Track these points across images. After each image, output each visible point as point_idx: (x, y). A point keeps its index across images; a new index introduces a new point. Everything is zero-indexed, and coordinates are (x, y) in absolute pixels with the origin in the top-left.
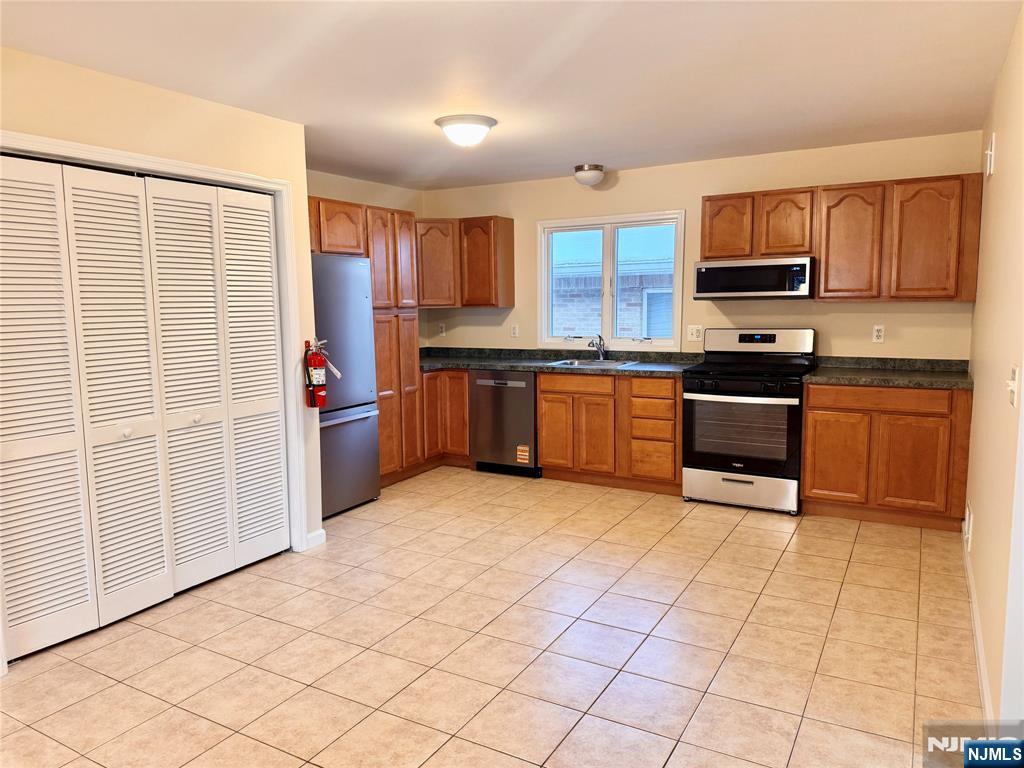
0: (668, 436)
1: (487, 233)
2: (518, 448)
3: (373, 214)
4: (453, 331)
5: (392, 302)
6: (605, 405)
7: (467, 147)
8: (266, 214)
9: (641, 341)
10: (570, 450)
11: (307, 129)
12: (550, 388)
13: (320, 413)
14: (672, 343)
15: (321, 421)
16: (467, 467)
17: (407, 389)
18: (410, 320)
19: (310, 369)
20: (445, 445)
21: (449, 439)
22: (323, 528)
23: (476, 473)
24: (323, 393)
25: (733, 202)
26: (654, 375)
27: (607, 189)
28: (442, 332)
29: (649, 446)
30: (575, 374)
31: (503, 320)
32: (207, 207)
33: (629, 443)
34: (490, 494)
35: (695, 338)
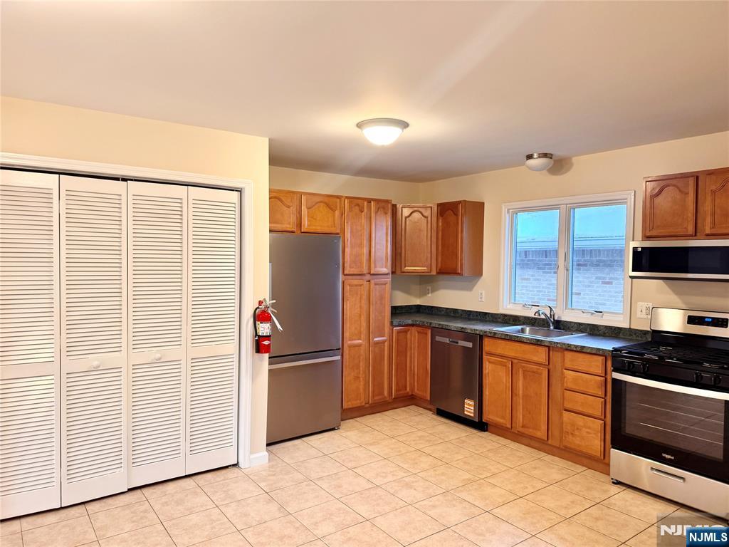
0: (598, 413)
1: (456, 214)
2: (466, 401)
3: (350, 203)
4: (436, 293)
5: (365, 270)
6: (541, 374)
7: (383, 146)
8: (233, 205)
9: (592, 314)
10: (509, 411)
11: (270, 141)
12: (493, 351)
13: (270, 358)
14: (620, 318)
15: (270, 364)
16: (430, 410)
17: (375, 339)
18: (382, 284)
19: (258, 323)
20: (412, 389)
21: (416, 384)
22: (267, 451)
23: (435, 417)
24: (266, 343)
25: (674, 182)
26: (584, 350)
27: (562, 174)
28: (429, 293)
29: (580, 420)
30: (514, 341)
31: (473, 287)
32: (179, 201)
33: (561, 415)
34: (429, 441)
35: (643, 315)
